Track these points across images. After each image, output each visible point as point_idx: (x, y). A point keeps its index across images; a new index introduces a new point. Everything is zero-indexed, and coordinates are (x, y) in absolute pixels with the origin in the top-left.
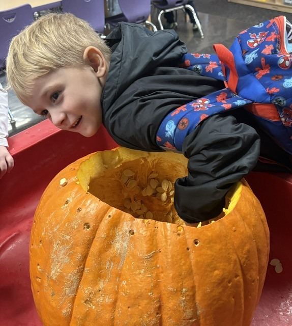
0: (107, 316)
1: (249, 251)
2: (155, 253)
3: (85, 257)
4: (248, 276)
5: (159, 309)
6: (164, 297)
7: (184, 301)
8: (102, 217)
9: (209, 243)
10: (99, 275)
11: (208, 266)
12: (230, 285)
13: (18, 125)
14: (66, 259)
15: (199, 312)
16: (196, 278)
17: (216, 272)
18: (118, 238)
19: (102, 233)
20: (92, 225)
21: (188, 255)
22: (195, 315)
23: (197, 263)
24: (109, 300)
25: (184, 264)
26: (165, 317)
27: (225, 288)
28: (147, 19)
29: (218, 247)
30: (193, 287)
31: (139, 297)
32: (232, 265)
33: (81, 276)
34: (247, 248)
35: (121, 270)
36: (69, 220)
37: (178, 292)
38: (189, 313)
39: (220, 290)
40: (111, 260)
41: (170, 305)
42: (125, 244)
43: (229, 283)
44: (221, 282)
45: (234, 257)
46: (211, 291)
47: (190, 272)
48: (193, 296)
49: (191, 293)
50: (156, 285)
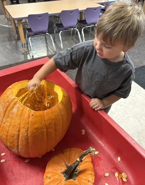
0: (7, 129)
1: (50, 123)
2: (22, 115)
3: (6, 111)
4: (48, 130)
5: (19, 131)
6: (21, 128)
7: (25, 131)
8: (12, 101)
9: (36, 117)
10: (8, 117)
11: (34, 123)
12: (40, 131)
13: (34, 57)
14: (2, 110)
15: (29, 135)
16: (29, 125)
17: (36, 125)
18: (15, 108)
19: (11, 105)
20: (9, 102)
21: (29, 118)
22: (27, 135)
23: (31, 121)
24: (8, 124)
25: (27, 120)
26: (20, 134)
27: (38, 131)
28: (96, 24)
29: (39, 118)
30: (28, 128)
31: (15, 126)
32: (42, 125)
33: (4, 116)
34: (49, 122)
35: (13, 117)
36: (5, 99)
37: (24, 127)
38: (25, 134)
39: (36, 131)
40: (11, 114)
41: (22, 130)
42: (16, 110)
43: (40, 130)
44: (37, 128)
45: (43, 123)
46: (33, 130)
47: (28, 123)
48: (28, 130)
49: (27, 129)
50: (20, 124)
